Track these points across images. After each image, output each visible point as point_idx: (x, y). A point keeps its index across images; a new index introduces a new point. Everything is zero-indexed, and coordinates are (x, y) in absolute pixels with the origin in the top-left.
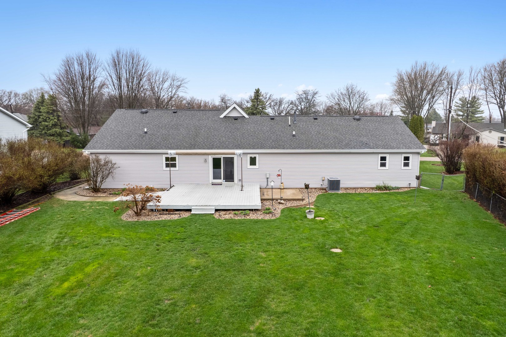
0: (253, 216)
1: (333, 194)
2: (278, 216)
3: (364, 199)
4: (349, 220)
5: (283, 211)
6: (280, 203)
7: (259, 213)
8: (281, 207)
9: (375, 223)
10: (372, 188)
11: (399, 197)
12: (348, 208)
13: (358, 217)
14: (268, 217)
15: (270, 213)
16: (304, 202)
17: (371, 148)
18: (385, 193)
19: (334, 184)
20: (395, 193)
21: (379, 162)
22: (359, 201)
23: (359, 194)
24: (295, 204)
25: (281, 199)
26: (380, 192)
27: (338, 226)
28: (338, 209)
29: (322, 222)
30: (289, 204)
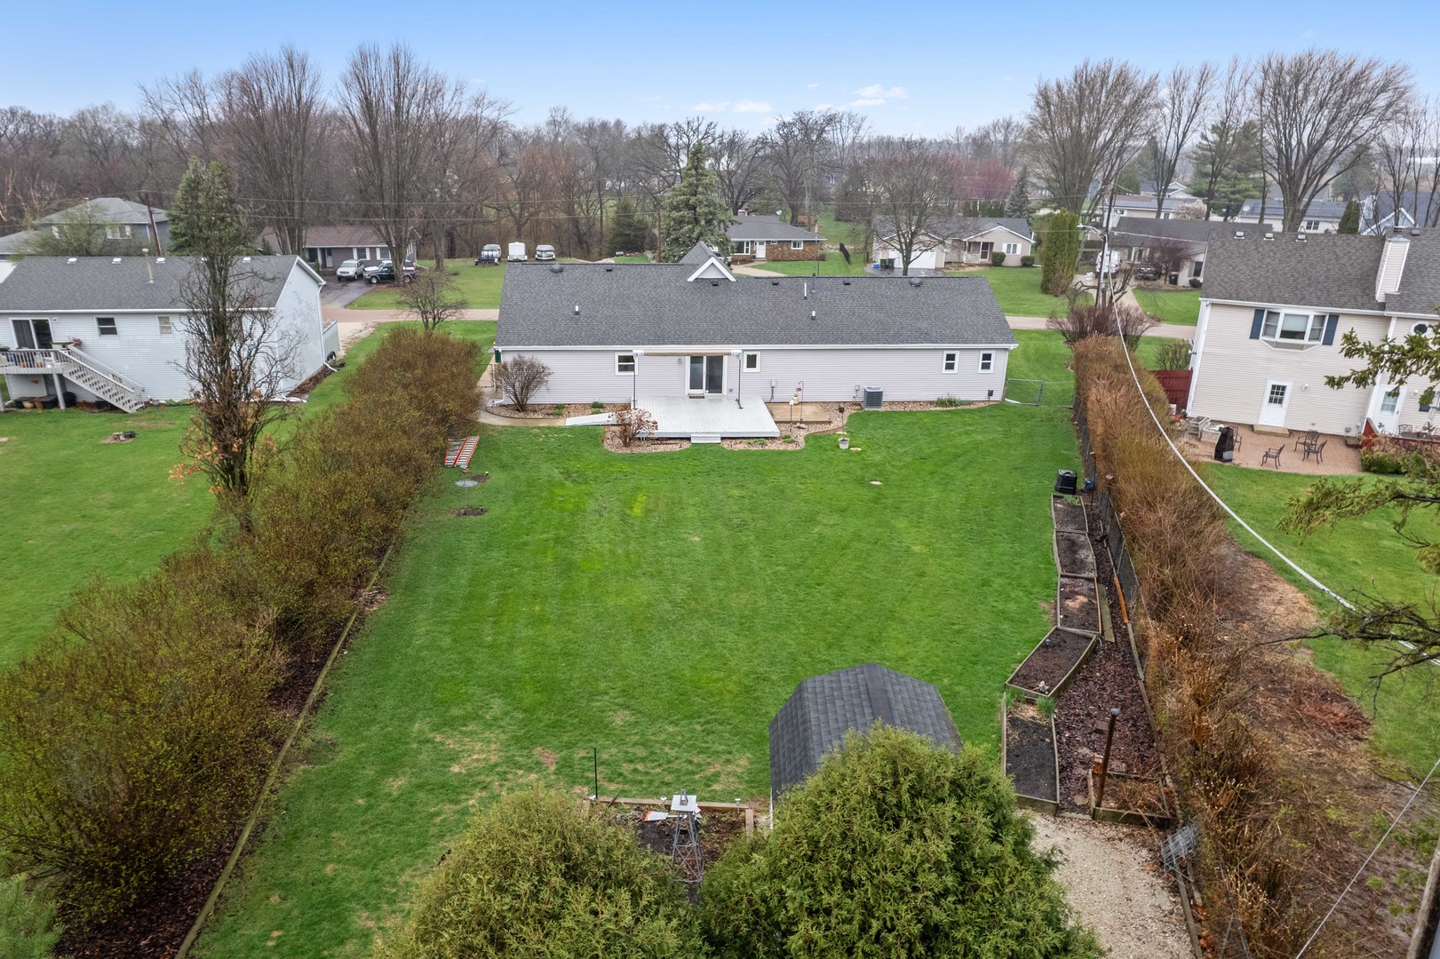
0: (771, 446)
1: (872, 413)
2: (803, 445)
3: (915, 420)
4: (891, 451)
5: (807, 438)
6: (799, 428)
7: (777, 441)
8: (803, 433)
9: (922, 455)
10: (931, 403)
11: (967, 419)
12: (892, 435)
13: (904, 446)
14: (791, 447)
15: (793, 442)
16: (832, 425)
17: (932, 342)
18: (949, 411)
19: (874, 398)
20: (963, 410)
21: (945, 362)
22: (908, 424)
23: (911, 412)
24: (820, 428)
25: (801, 422)
26: (941, 409)
27: (878, 458)
28: (878, 436)
29: (858, 453)
30: (813, 429)
